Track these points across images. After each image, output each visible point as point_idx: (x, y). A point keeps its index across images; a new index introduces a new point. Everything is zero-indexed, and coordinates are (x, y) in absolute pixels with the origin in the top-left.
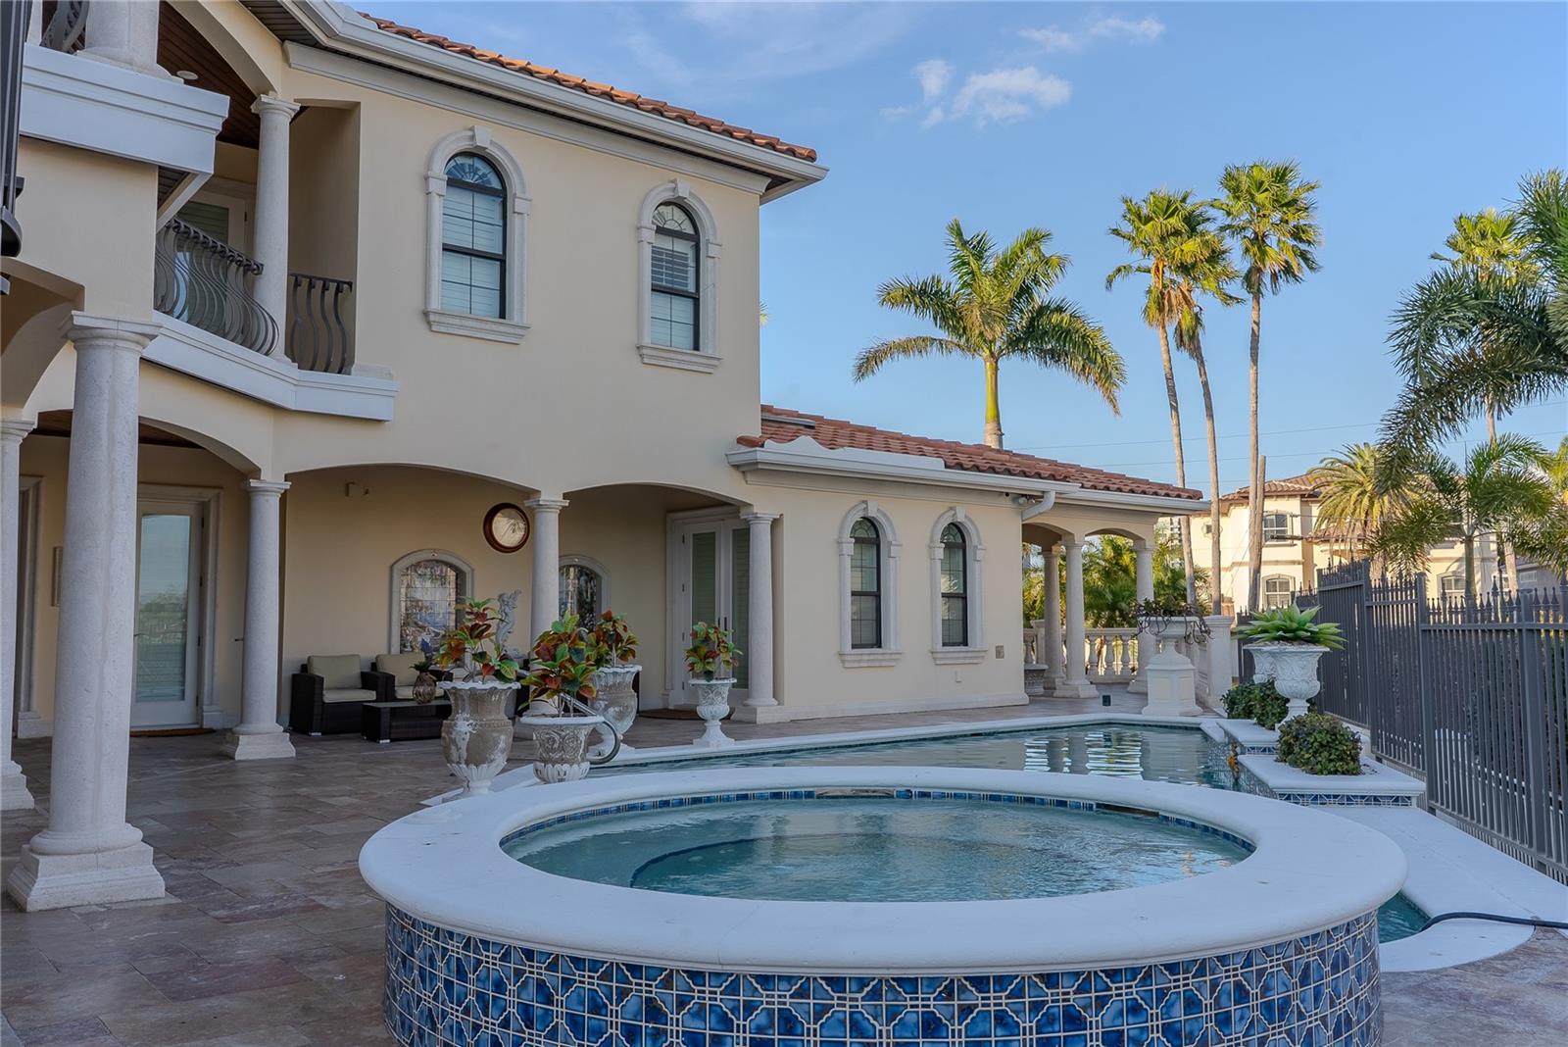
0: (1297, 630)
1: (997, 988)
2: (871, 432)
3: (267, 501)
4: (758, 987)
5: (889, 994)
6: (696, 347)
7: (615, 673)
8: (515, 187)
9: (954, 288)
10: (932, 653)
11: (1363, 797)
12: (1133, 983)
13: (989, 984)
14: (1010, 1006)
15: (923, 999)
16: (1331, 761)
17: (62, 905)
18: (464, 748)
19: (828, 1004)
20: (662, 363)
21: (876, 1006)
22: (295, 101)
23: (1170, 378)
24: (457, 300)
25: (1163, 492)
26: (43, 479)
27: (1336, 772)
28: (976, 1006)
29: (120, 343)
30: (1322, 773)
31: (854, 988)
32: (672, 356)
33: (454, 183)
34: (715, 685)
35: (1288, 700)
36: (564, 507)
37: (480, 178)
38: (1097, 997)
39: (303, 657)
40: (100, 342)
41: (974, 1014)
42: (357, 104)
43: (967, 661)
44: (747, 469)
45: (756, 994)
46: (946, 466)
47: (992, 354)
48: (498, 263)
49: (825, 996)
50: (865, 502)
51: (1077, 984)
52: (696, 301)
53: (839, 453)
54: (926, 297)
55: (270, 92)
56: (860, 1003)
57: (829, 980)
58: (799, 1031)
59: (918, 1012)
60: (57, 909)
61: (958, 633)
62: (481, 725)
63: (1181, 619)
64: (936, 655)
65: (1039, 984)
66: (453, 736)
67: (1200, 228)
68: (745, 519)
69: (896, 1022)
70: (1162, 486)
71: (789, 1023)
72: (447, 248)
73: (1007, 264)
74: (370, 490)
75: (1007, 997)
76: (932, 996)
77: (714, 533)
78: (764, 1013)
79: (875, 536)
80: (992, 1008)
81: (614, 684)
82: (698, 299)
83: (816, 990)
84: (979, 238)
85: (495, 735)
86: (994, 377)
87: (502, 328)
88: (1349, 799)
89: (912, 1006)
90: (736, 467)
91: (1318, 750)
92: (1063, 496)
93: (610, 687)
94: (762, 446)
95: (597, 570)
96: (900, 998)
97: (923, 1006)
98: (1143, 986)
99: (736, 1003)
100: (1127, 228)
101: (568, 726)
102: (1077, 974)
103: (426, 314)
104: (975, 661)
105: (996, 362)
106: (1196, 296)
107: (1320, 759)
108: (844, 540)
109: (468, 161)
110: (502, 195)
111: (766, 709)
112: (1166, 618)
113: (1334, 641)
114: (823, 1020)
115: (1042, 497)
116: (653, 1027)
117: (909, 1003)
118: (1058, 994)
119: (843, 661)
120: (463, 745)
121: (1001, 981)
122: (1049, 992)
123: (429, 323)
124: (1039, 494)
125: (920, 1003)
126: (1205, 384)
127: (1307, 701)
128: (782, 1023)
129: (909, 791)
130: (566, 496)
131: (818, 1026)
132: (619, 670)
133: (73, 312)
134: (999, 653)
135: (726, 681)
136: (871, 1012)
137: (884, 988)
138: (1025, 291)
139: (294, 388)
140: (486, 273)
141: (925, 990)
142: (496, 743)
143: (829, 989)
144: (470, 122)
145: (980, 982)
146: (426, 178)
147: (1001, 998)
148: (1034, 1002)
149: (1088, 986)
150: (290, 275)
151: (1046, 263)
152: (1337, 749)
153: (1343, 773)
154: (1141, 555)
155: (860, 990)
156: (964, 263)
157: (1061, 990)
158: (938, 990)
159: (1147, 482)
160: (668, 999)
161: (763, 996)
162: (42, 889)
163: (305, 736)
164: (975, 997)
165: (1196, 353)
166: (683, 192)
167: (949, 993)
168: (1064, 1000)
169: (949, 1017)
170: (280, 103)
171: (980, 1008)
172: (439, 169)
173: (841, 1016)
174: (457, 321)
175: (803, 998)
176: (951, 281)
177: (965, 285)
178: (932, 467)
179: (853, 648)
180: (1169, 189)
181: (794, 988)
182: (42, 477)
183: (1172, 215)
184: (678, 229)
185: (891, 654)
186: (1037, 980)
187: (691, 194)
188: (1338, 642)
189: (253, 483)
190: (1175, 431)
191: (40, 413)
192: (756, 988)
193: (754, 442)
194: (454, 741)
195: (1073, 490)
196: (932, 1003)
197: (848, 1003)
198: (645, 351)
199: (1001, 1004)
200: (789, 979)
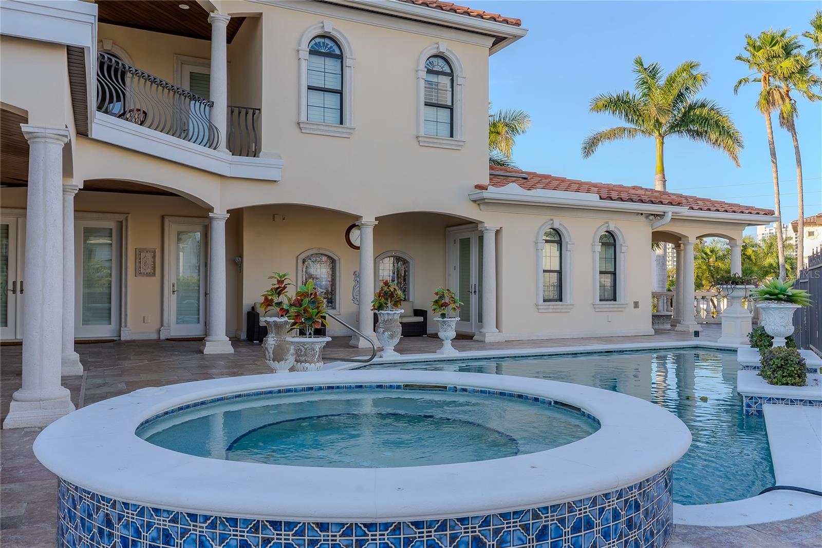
0: (779, 294)
1: (286, 529)
2: (563, 180)
3: (218, 223)
4: (153, 513)
5: (221, 526)
6: (452, 136)
7: (388, 314)
8: (347, 53)
9: (638, 97)
10: (593, 305)
11: (801, 401)
12: (386, 533)
13: (281, 525)
14: (295, 541)
15: (240, 531)
16: (783, 377)
17: (21, 427)
18: (271, 352)
19: (187, 528)
20: (431, 145)
21: (213, 533)
22: (228, 14)
23: (772, 143)
24: (316, 115)
25: (747, 211)
26: (130, 215)
27: (787, 384)
28: (273, 539)
29: (48, 140)
30: (777, 384)
31: (202, 521)
32: (436, 141)
33: (313, 52)
34: (447, 321)
35: (773, 338)
36: (376, 225)
37: (329, 49)
38: (357, 540)
39: (252, 303)
40: (38, 140)
41: (271, 544)
42: (261, 14)
43: (616, 310)
44: (480, 202)
45: (152, 518)
46: (601, 198)
47: (660, 134)
48: (339, 94)
49: (186, 523)
50: (552, 220)
51: (342, 530)
52: (452, 110)
53: (533, 192)
54: (619, 104)
55: (215, 11)
56: (205, 530)
57: (189, 515)
58: (172, 543)
59: (237, 539)
60: (18, 428)
61: (611, 295)
62: (280, 341)
63: (743, 286)
64: (595, 306)
65: (315, 528)
66: (266, 346)
67: (795, 52)
68: (481, 230)
69: (225, 544)
70: (748, 208)
71: (168, 538)
72: (310, 88)
73: (671, 81)
74: (286, 218)
75: (293, 535)
76: (246, 530)
77: (469, 238)
78: (156, 529)
79: (559, 239)
80: (283, 541)
81: (388, 320)
82: (453, 109)
83: (182, 519)
84: (654, 66)
85: (287, 346)
86: (661, 148)
87: (340, 130)
88: (792, 401)
89: (234, 535)
90: (475, 201)
91: (775, 370)
92: (678, 214)
93: (386, 321)
94: (487, 190)
95: (407, 258)
96: (227, 529)
97: (241, 536)
98: (392, 535)
99: (143, 522)
100: (746, 55)
101: (308, 343)
102: (343, 525)
103: (299, 124)
104: (621, 310)
105: (663, 139)
106: (794, 94)
107: (776, 375)
108: (538, 241)
109: (322, 40)
110: (340, 57)
111: (490, 333)
112: (733, 286)
113: (805, 301)
114: (185, 538)
115: (664, 215)
116: (109, 531)
117: (232, 533)
118: (328, 536)
119: (538, 309)
120: (271, 351)
121: (289, 525)
122: (322, 534)
123: (300, 129)
124: (662, 214)
125: (238, 533)
126: (797, 148)
127: (785, 338)
128: (164, 538)
129: (455, 387)
130: (376, 219)
131: (182, 542)
132: (390, 312)
133: (21, 124)
134: (636, 305)
135: (453, 319)
136: (211, 537)
137: (218, 522)
138: (680, 97)
139: (229, 165)
140: (332, 101)
141: (242, 526)
142: (288, 350)
143: (189, 519)
144: (321, 19)
145: (276, 525)
146: (298, 51)
147: (289, 535)
148: (311, 540)
149: (350, 533)
150: (228, 107)
151: (695, 78)
152: (788, 370)
153: (792, 385)
154: (734, 249)
155: (205, 522)
156: (644, 83)
157: (330, 534)
158: (250, 526)
159: (738, 206)
160: (114, 515)
161: (155, 520)
162: (11, 418)
163: (250, 343)
164: (271, 533)
165: (791, 127)
166: (442, 49)
167: (256, 529)
168: (332, 540)
169: (255, 545)
170: (220, 16)
171: (275, 541)
172: (305, 46)
173: (194, 537)
174: (315, 127)
175: (175, 523)
176: (636, 93)
177: (645, 95)
178: (592, 199)
179: (544, 302)
180: (774, 29)
181: (171, 516)
182: (128, 214)
183: (775, 45)
184: (441, 70)
185: (567, 305)
186: (314, 526)
187: (447, 49)
188: (807, 302)
189: (211, 215)
190: (774, 175)
191: (84, 181)
192: (152, 514)
193: (483, 187)
194: (266, 348)
195: (684, 211)
196: (245, 534)
197: (198, 529)
198: (420, 139)
199: (289, 539)
200: (168, 512)
